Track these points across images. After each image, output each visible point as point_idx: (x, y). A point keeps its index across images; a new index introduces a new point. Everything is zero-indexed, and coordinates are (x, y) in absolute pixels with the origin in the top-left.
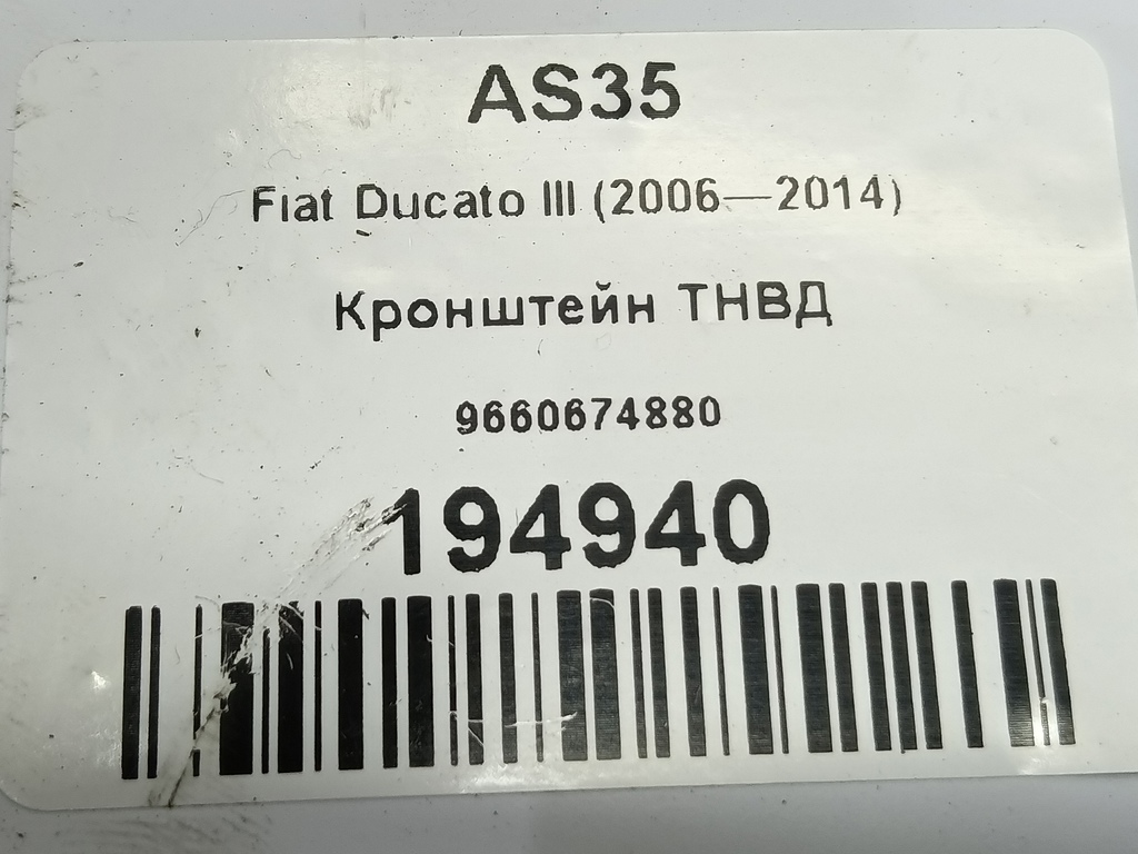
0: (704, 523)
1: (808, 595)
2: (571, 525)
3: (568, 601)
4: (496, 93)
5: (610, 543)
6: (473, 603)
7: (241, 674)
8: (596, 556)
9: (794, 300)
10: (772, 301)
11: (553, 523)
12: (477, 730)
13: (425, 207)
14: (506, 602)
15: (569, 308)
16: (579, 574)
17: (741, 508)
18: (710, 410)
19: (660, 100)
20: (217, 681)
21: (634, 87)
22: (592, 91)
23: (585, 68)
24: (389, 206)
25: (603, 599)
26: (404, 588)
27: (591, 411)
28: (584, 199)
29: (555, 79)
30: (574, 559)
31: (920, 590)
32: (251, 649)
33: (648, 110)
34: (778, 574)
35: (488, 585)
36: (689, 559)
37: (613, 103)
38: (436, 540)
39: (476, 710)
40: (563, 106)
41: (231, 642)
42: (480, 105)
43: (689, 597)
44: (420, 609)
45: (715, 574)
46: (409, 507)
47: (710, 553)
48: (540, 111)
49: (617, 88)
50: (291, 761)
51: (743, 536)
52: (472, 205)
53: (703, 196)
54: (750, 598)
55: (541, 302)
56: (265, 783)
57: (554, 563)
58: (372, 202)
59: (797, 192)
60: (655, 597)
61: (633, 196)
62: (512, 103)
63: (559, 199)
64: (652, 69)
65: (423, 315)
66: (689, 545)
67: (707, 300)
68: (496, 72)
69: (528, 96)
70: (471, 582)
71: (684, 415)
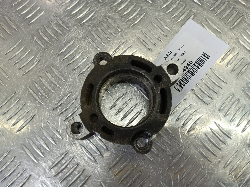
1: (196, 62)
2: (185, 69)
3: (188, 71)
4: (165, 58)
5: (187, 68)
7: (179, 85)
8: (187, 69)
9: (184, 53)
12: (189, 78)
14: (185, 74)
16: (187, 70)
17: (190, 62)
18: (185, 60)
22: (169, 54)
23: (167, 54)
25: (189, 70)
28: (173, 58)
29: (167, 55)
30: (186, 70)
31: (199, 58)
32: (179, 84)
33: (171, 52)
36: (190, 65)
39: (188, 78)
41: (178, 85)
42: (165, 59)
43: (192, 67)
44: (183, 77)
48: (168, 57)
49: (169, 53)
50: (184, 86)
53: (177, 53)
54: (194, 64)
56: (184, 87)
57: (186, 71)
59: (180, 49)
60: (190, 68)
61: (174, 56)
62: (166, 58)
64: (170, 51)
67: (181, 56)
68: (165, 57)
69: (167, 57)
70: (184, 74)
71: (184, 61)
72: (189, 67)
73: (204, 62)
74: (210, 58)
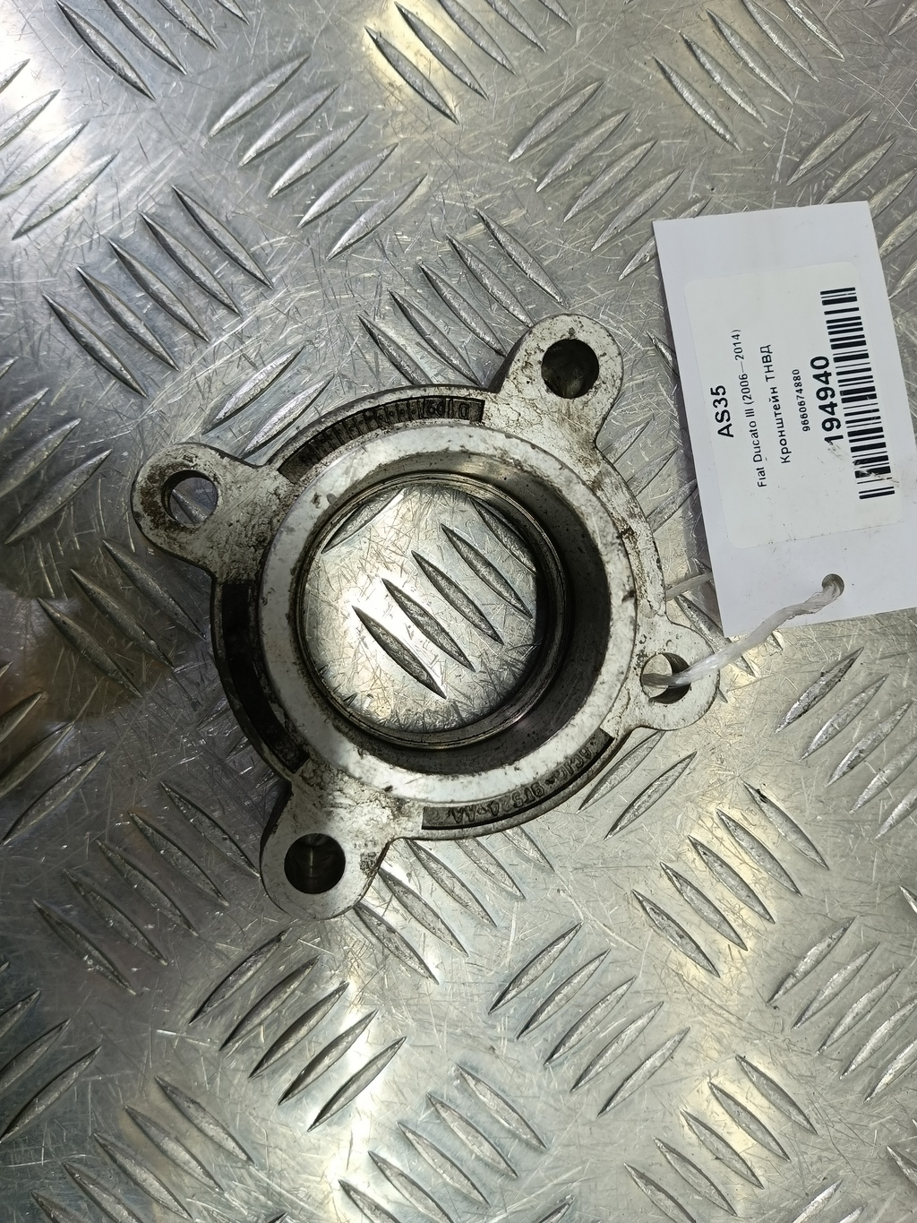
0: (822, 371)
1: (834, 347)
2: (827, 402)
3: (844, 401)
4: (725, 431)
5: (829, 393)
6: (847, 422)
7: (870, 472)
8: (833, 396)
9: (766, 354)
10: (767, 359)
11: (827, 406)
12: (873, 418)
13: (757, 445)
14: (846, 415)
15: (776, 408)
16: (838, 399)
17: (817, 363)
18: (796, 372)
19: (721, 391)
20: (873, 477)
21: (718, 398)
22: (721, 408)
23: (716, 410)
24: (758, 454)
25: (843, 393)
26: (847, 438)
27: (800, 400)
28: (749, 407)
29: (719, 417)
30: (834, 400)
31: (828, 322)
32: (864, 470)
33: (724, 393)
34: (830, 354)
35: (843, 420)
36: (830, 374)
37: (723, 403)
38: (835, 432)
39: (870, 419)
40: (726, 415)
41: (863, 475)
42: (728, 435)
43: (839, 374)
44: (851, 434)
45: (832, 368)
46: (828, 440)
47: (828, 370)
48: (728, 420)
49: (719, 402)
50: (886, 458)
51: (822, 363)
52: (755, 434)
53: (744, 378)
54: (836, 360)
55: (776, 414)
56: (891, 463)
57: (836, 405)
58: (758, 458)
59: (738, 354)
60: (840, 381)
61: (746, 395)
62: (727, 427)
63: (750, 413)
64: (713, 393)
65: (783, 442)
66: (827, 375)
67: (769, 375)
68: (719, 432)
69: (725, 423)
70: (843, 423)
71: (797, 378)
72: (834, 382)
73: (856, 323)
74: (858, 293)
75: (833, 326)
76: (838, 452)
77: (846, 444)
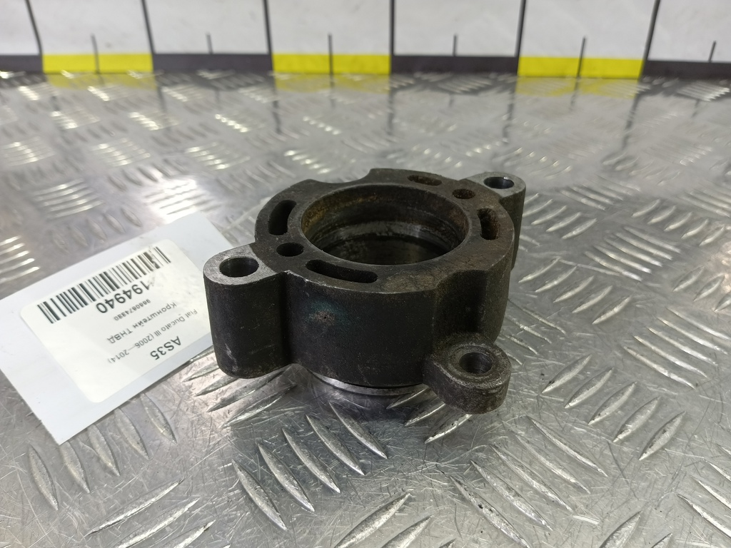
0: (107, 305)
1: (86, 304)
2: (125, 296)
3: (118, 287)
4: (177, 342)
5: (118, 297)
6: (130, 282)
7: (152, 262)
8: (119, 294)
9: (115, 339)
10: (118, 337)
11: (127, 295)
12: (119, 269)
13: (175, 323)
14: (126, 284)
15: (146, 321)
16: (119, 291)
17: (103, 309)
18: (116, 318)
19: (154, 354)
20: (154, 260)
21: (159, 354)
22: (164, 350)
23: (168, 352)
24: (179, 320)
25: (114, 290)
26: (140, 279)
27: (133, 310)
28: (154, 335)
29: (171, 348)
30: (121, 293)
31: (70, 312)
32: (154, 265)
33: (154, 352)
34: (92, 305)
35: (130, 285)
36: (106, 300)
37: (160, 350)
38: (140, 286)
39: (121, 271)
40: (167, 345)
41: (156, 264)
42: (178, 339)
43: (102, 296)
44: (136, 278)
45: (102, 300)
46: (147, 288)
47: (104, 302)
48: (169, 343)
49: (161, 352)
50: (139, 256)
51: (100, 307)
52: (168, 326)
53: (138, 345)
54: (94, 300)
55: (150, 320)
56: (141, 253)
57: (123, 291)
58: (182, 319)
59: (124, 354)
60: (107, 294)
61: (148, 339)
62: (174, 342)
63: (158, 333)
64: (158, 358)
65: (164, 310)
66: (107, 302)
67: (127, 332)
68: (179, 344)
69: (172, 344)
70: (132, 284)
71: (120, 317)
72: (110, 296)
73: (62, 297)
74: (40, 302)
75: (72, 309)
76: (151, 280)
77: (145, 279)
